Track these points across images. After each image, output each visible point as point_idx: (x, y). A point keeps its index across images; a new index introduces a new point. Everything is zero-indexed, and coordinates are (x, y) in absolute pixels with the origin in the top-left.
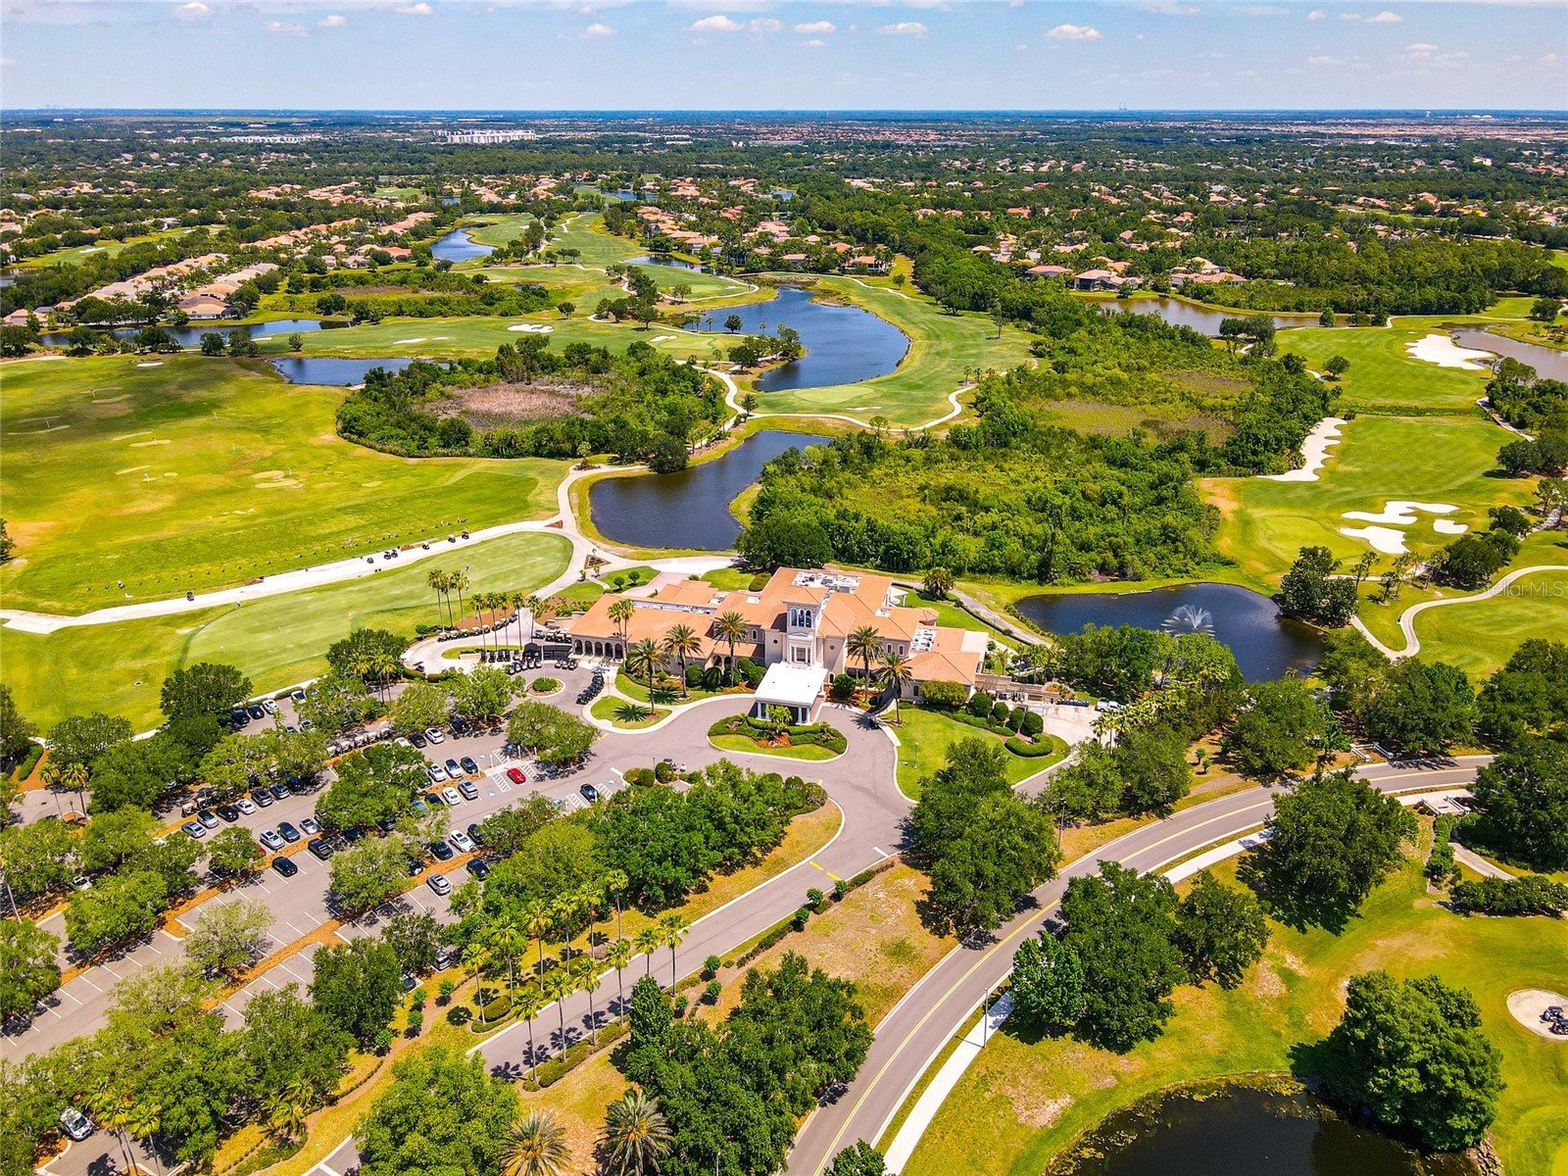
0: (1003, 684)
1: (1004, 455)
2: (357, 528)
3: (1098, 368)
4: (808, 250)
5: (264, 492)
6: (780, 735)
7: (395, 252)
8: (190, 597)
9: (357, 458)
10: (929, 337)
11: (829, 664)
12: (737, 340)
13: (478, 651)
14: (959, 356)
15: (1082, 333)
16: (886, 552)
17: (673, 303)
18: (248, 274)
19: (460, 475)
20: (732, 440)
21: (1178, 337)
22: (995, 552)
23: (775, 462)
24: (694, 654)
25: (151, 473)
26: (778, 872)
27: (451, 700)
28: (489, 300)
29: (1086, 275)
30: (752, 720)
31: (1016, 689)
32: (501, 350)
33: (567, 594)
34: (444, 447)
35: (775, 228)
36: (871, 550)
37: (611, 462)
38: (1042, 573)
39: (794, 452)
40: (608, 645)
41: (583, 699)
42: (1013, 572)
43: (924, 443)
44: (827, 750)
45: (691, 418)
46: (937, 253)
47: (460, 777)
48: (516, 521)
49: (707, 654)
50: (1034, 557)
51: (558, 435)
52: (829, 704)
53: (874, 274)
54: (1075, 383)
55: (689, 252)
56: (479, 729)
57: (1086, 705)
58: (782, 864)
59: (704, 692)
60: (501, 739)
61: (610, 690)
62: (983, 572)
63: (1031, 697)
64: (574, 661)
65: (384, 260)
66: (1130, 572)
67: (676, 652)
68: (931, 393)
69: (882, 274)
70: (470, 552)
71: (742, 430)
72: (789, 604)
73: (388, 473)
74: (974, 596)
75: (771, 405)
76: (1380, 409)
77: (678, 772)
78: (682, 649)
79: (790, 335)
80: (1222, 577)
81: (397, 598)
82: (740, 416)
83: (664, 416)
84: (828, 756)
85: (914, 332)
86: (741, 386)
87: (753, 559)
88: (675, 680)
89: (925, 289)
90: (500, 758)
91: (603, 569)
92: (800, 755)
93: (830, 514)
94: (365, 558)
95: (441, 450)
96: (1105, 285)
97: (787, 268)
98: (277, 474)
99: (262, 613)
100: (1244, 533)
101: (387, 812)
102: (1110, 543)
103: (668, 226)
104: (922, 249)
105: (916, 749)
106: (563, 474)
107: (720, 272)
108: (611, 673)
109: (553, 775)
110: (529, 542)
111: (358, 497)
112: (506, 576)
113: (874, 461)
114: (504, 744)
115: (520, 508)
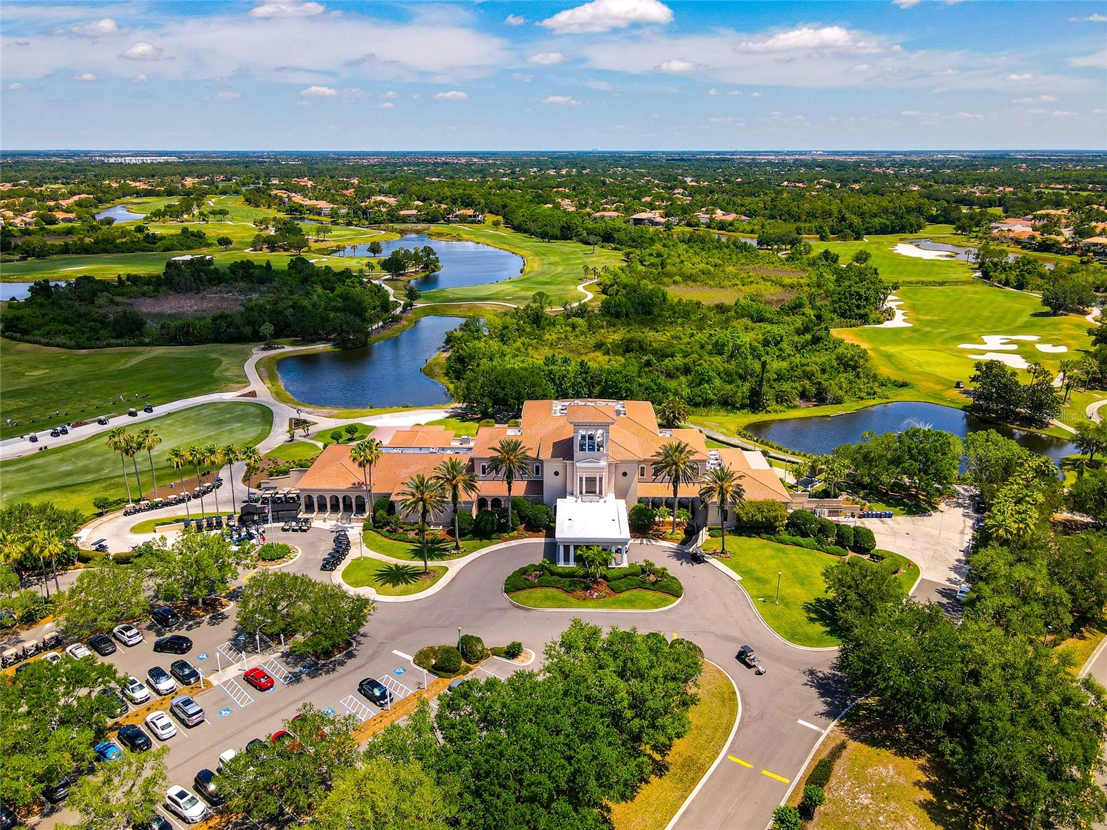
1: (652, 321)
2: (18, 410)
3: (687, 264)
4: (417, 208)
6: (594, 582)
7: (60, 215)
9: (19, 352)
10: (537, 255)
11: (622, 494)
13: (177, 521)
14: (570, 264)
15: (658, 246)
17: (318, 241)
19: (135, 361)
20: (405, 322)
21: (732, 246)
22: (706, 386)
26: (694, 782)
27: (151, 583)
29: (637, 216)
30: (553, 567)
31: (813, 506)
32: (168, 268)
33: (276, 455)
34: (117, 338)
35: (385, 199)
37: (293, 344)
38: (755, 402)
40: (346, 499)
41: (330, 564)
42: (727, 404)
43: (583, 313)
44: (659, 595)
46: (518, 207)
47: (172, 691)
48: (202, 394)
51: (238, 320)
52: (635, 539)
53: (472, 222)
54: (675, 274)
55: (319, 214)
56: (193, 617)
57: (890, 516)
58: (693, 769)
59: (476, 542)
60: (227, 629)
61: (360, 551)
62: (699, 405)
63: (833, 512)
64: (306, 520)
65: (51, 221)
66: (829, 396)
67: (450, 490)
68: (561, 287)
69: (480, 222)
70: (156, 423)
71: (411, 314)
73: (55, 363)
74: (703, 425)
75: (429, 298)
76: (911, 283)
77: (487, 646)
78: (453, 489)
79: (428, 252)
81: (68, 474)
82: (406, 306)
84: (664, 602)
85: (522, 252)
86: (396, 288)
87: (467, 410)
88: (438, 531)
89: (518, 229)
90: (229, 656)
91: (312, 429)
92: (631, 603)
93: (537, 362)
94: (28, 437)
95: (113, 341)
96: (653, 223)
97: (404, 220)
100: (892, 364)
101: (47, 776)
103: (299, 199)
104: (504, 206)
105: (760, 580)
106: (247, 355)
107: (350, 224)
108: (355, 530)
109: (314, 671)
110: (221, 410)
111: (22, 384)
113: (544, 329)
114: (232, 634)
115: (208, 383)
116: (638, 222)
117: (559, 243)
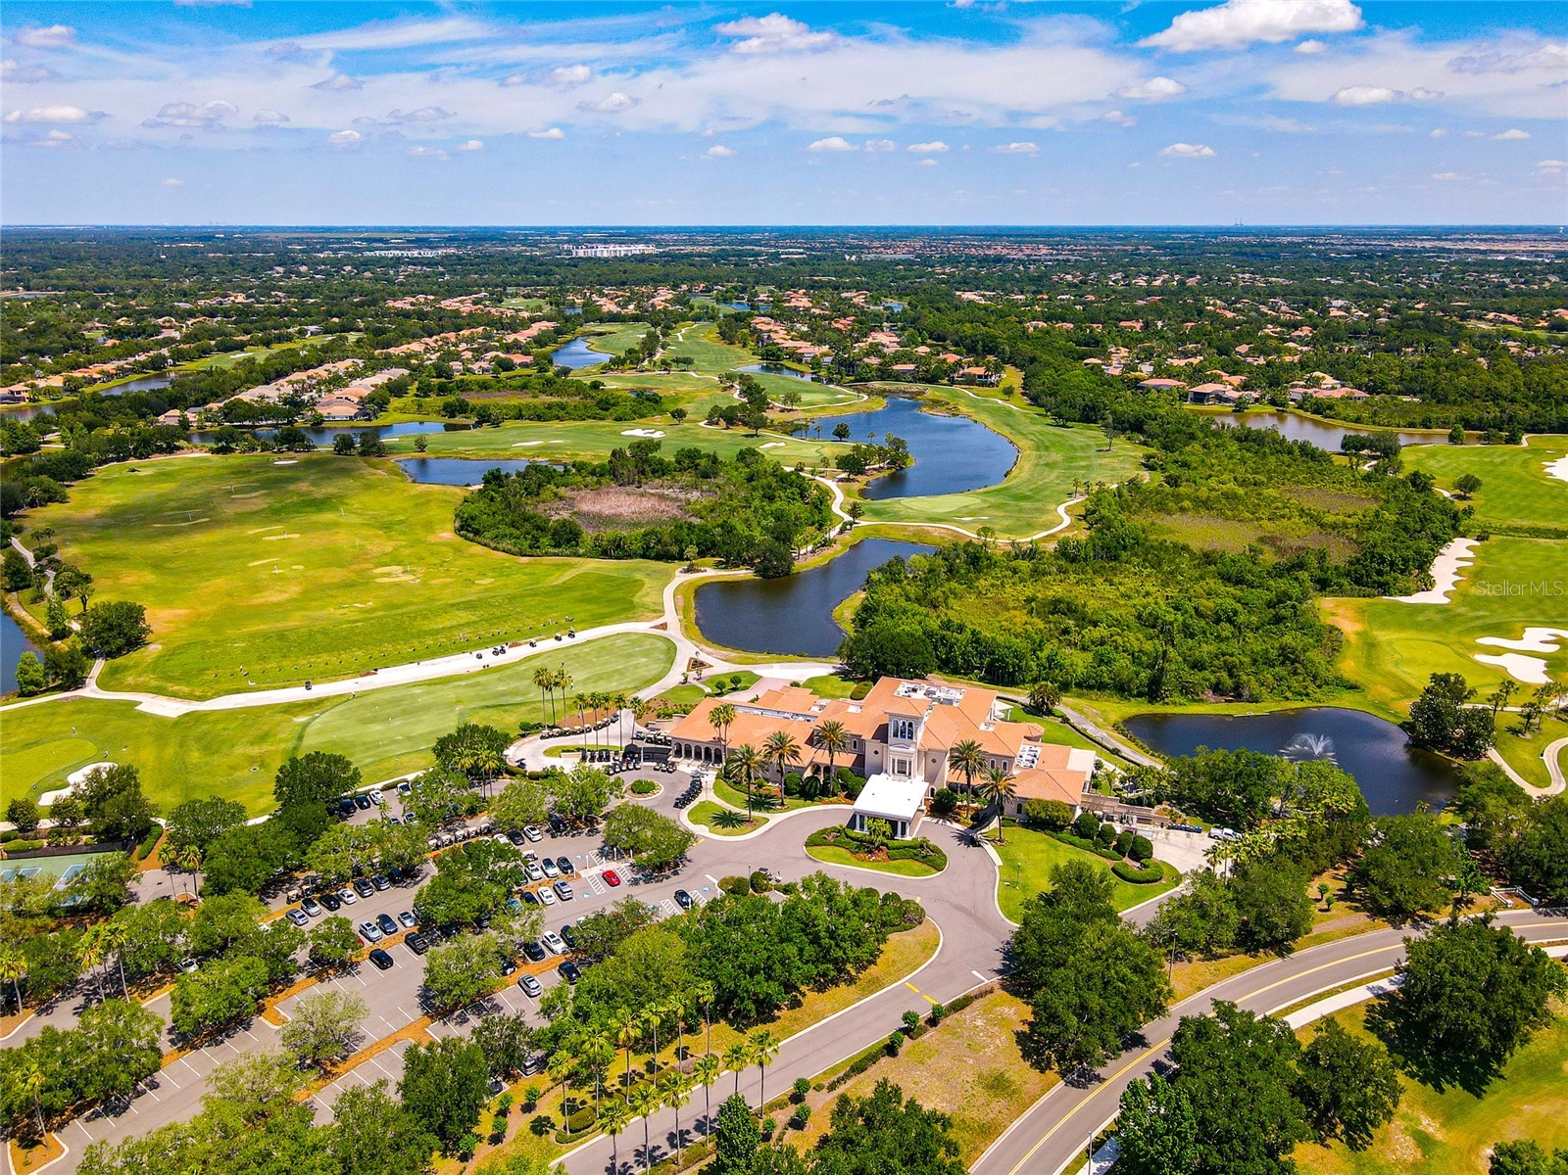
0: (1110, 805)
1: (1113, 569)
2: (468, 624)
3: (1213, 483)
4: (917, 360)
5: (382, 586)
6: (878, 848)
7: (518, 359)
8: (308, 688)
9: (472, 556)
10: (1038, 449)
11: (930, 778)
12: (845, 448)
13: (578, 750)
14: (1069, 468)
15: (1196, 446)
16: (991, 664)
17: (782, 411)
18: (381, 378)
19: (567, 576)
20: (837, 547)
21: (1297, 452)
22: (1104, 668)
23: (880, 570)
24: (793, 762)
25: (279, 565)
26: (872, 992)
27: (551, 799)
28: (605, 406)
29: (1199, 389)
30: (849, 832)
31: (1124, 811)
32: (614, 454)
33: (669, 696)
34: (555, 546)
35: (887, 339)
36: (975, 661)
37: (717, 566)
38: (1153, 691)
39: (899, 561)
40: (707, 750)
41: (681, 803)
42: (1122, 689)
43: (1031, 554)
44: (925, 866)
45: (798, 523)
46: (1048, 365)
47: (556, 876)
48: (620, 621)
49: (806, 763)
50: (1145, 675)
51: (666, 538)
52: (929, 819)
53: (983, 385)
54: (1188, 498)
55: (800, 361)
56: (577, 829)
57: (1199, 831)
58: (876, 984)
59: (801, 801)
60: (598, 840)
61: (707, 796)
62: (1090, 687)
63: (1140, 820)
64: (673, 764)
65: (507, 366)
67: (775, 759)
68: (1039, 505)
69: (992, 384)
70: (575, 651)
71: (847, 537)
72: (891, 715)
73: (499, 571)
74: (1081, 712)
75: (877, 513)
76: (1516, 530)
77: (773, 882)
78: (781, 756)
79: (898, 444)
80: (1346, 701)
81: (503, 694)
82: (845, 524)
83: (771, 522)
84: (928, 872)
85: (1022, 443)
86: (847, 493)
87: (855, 667)
88: (773, 788)
89: (1035, 400)
90: (596, 859)
91: (705, 673)
92: (898, 870)
93: (934, 624)
94: (475, 653)
95: (551, 550)
96: (1220, 398)
97: (897, 377)
98: (399, 569)
99: (374, 704)
100: (1369, 656)
101: (482, 909)
102: (1225, 662)
103: (780, 336)
104: (1033, 360)
105: (1018, 869)
106: (669, 576)
107: (830, 381)
108: (710, 777)
109: (648, 879)
110: (633, 643)
111: (472, 594)
112: (609, 676)
113: (980, 571)
114: (601, 845)
115: (625, 610)
116: (1200, 398)
117: (1077, 427)
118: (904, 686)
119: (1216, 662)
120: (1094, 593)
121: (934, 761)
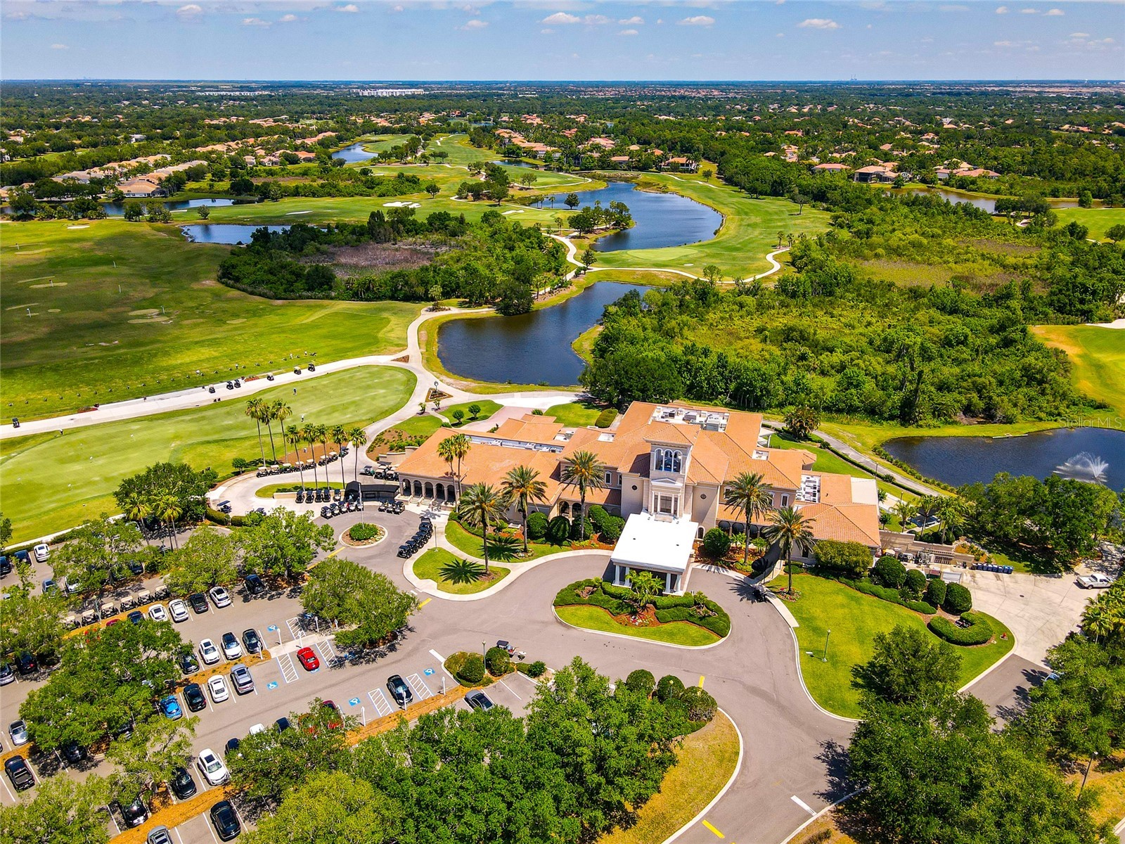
0: (903, 543)
1: (831, 303)
2: (208, 360)
3: (898, 234)
4: (631, 154)
5: (134, 327)
6: (644, 607)
7: (302, 155)
8: (16, 426)
9: (230, 300)
10: (739, 213)
11: (698, 517)
12: (577, 211)
13: (296, 489)
14: (768, 227)
15: (874, 209)
16: (737, 389)
17: (521, 189)
18: (182, 167)
19: (318, 315)
20: (573, 288)
21: (961, 212)
22: (853, 391)
23: (615, 304)
24: (536, 501)
26: (657, 841)
28: (368, 184)
29: (864, 170)
30: (608, 586)
31: (919, 549)
32: (373, 215)
33: (404, 427)
34: (308, 290)
35: (606, 143)
36: (721, 386)
37: (461, 305)
38: (906, 414)
39: (634, 295)
40: (440, 486)
41: (406, 551)
42: (873, 412)
43: (755, 290)
44: (704, 631)
45: (536, 269)
46: (736, 156)
47: (237, 657)
48: (364, 355)
49: (552, 500)
50: (897, 397)
51: (413, 280)
52: (699, 566)
53: (684, 171)
54: (880, 246)
55: (535, 157)
56: (276, 588)
57: (1009, 572)
59: (547, 546)
60: (296, 607)
61: (438, 541)
62: (839, 411)
63: (938, 560)
64: (400, 503)
65: (294, 161)
66: (999, 414)
67: (516, 497)
68: (750, 254)
69: (692, 171)
70: (313, 384)
71: (582, 280)
72: (654, 444)
73: (253, 312)
74: (837, 436)
75: (607, 261)
77: (515, 660)
78: (523, 495)
79: (621, 208)
80: (1100, 420)
81: (228, 428)
82: (580, 269)
83: (510, 265)
84: (707, 640)
85: (725, 210)
86: (579, 247)
87: (598, 394)
88: (515, 530)
89: (729, 181)
90: (292, 629)
91: (444, 403)
92: (671, 636)
93: (677, 349)
94: (208, 388)
95: (305, 293)
96: (881, 178)
97: (615, 167)
98: (156, 311)
99: (83, 442)
100: (1100, 377)
102: (974, 383)
103: (519, 140)
104: (723, 154)
105: (817, 631)
106: (415, 315)
107: (560, 170)
108: (441, 520)
109: (357, 659)
110: (373, 375)
112: (345, 407)
113: (709, 306)
114: (301, 610)
115: (370, 344)
116: (864, 177)
117: (769, 199)
118: (659, 411)
119: (964, 384)
120: (821, 324)
121: (703, 497)
